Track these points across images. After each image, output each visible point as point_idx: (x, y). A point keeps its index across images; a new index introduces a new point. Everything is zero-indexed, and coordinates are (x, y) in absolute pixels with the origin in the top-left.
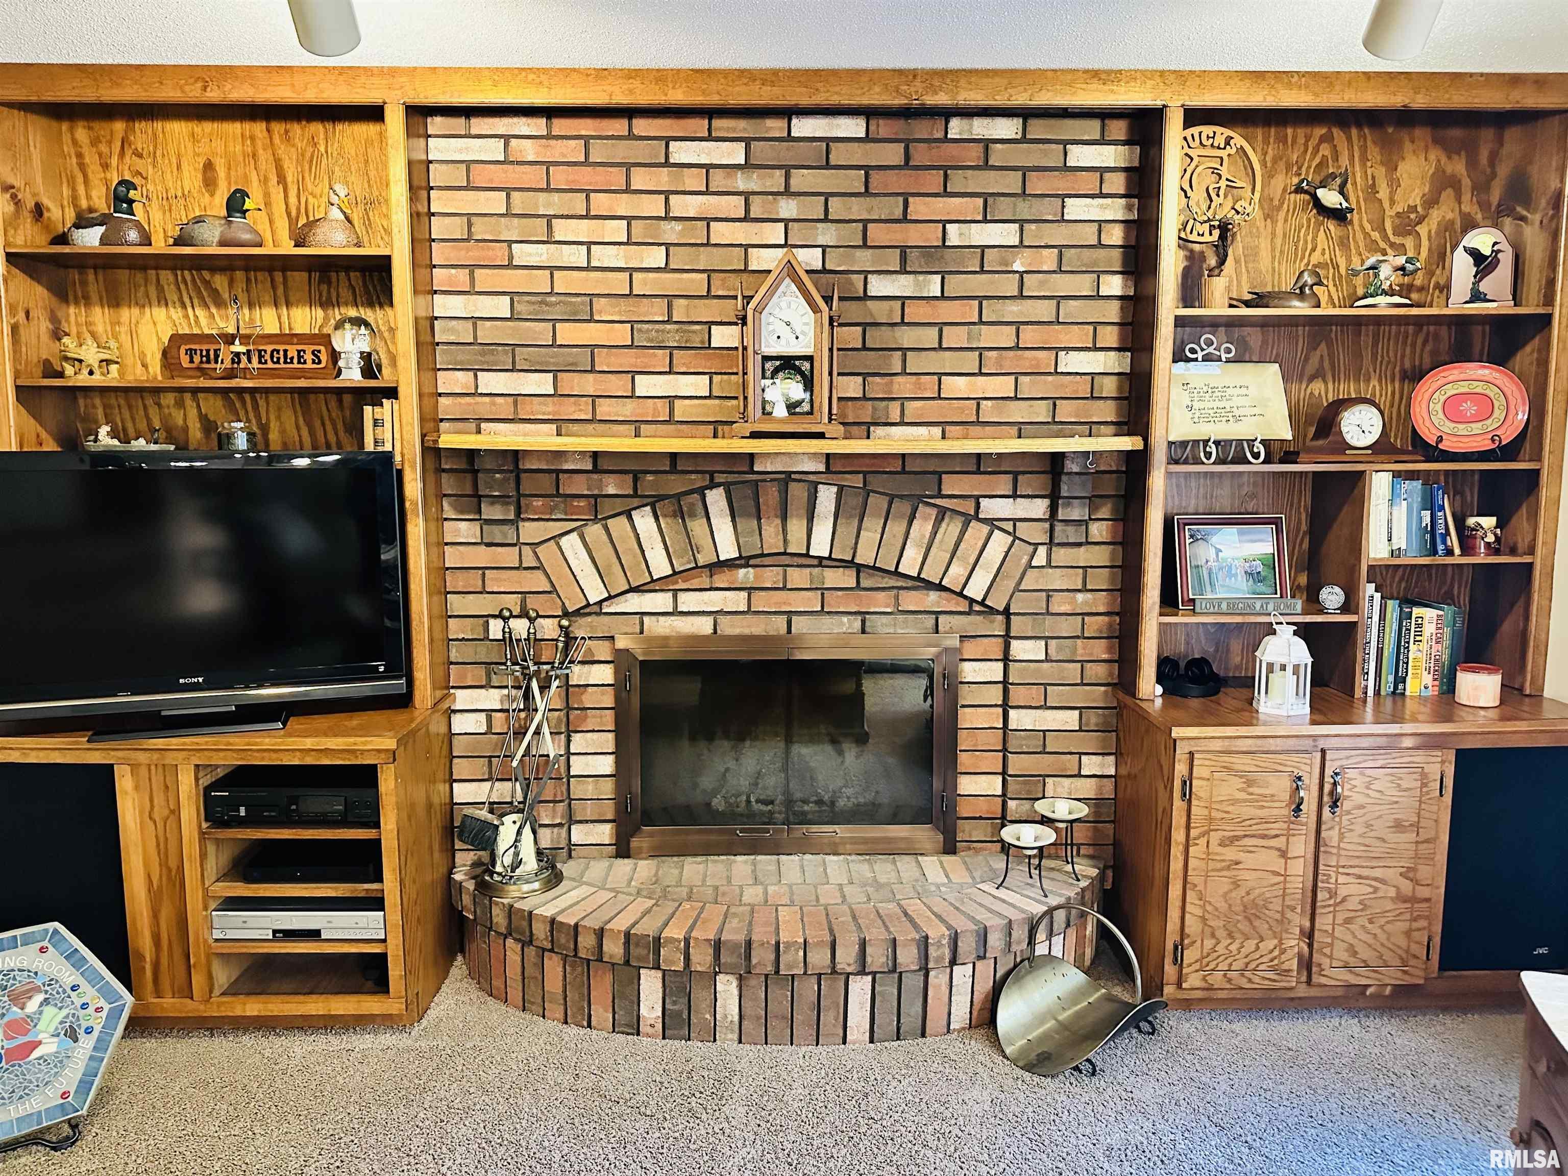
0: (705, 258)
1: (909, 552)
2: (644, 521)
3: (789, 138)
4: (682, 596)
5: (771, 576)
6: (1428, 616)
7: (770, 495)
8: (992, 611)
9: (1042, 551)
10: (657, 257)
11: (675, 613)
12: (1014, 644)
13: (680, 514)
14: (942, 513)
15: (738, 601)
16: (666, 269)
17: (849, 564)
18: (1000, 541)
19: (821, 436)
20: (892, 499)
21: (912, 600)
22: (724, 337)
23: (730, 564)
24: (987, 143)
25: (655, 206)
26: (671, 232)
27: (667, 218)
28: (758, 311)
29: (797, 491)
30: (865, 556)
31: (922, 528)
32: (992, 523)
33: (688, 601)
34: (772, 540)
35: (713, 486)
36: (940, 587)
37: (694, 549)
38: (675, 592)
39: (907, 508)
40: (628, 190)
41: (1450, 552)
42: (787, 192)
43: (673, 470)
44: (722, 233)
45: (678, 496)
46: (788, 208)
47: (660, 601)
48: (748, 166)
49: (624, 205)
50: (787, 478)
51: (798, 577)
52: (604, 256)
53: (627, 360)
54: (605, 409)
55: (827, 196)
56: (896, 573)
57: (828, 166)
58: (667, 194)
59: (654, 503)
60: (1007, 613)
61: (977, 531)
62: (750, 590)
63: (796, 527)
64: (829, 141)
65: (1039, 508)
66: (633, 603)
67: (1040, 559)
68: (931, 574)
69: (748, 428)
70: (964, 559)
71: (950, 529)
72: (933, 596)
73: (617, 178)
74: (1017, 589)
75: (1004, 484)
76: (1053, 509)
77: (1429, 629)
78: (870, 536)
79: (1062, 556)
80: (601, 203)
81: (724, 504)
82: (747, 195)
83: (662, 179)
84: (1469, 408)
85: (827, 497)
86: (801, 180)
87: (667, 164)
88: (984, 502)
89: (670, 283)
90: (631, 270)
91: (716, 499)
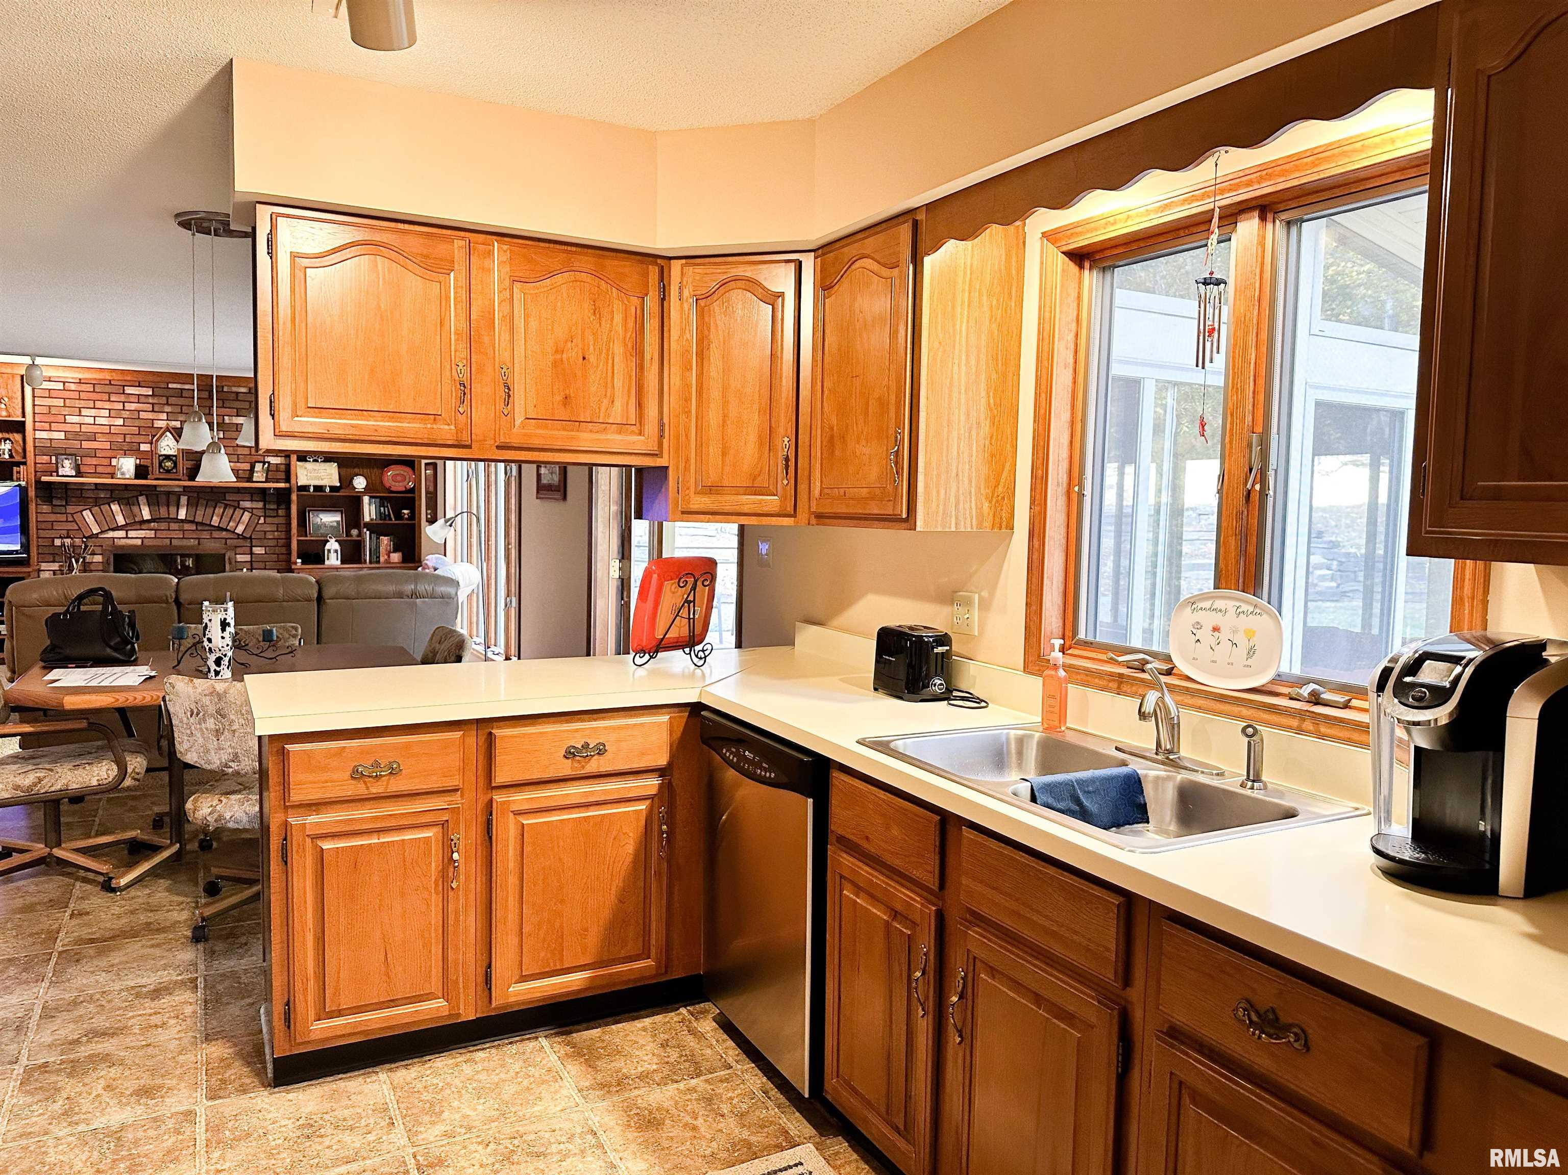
0: (137, 423)
1: (215, 518)
2: (115, 507)
3: (168, 388)
4: (129, 532)
5: (163, 526)
6: (385, 540)
7: (163, 499)
8: (245, 538)
9: (262, 518)
10: (120, 422)
11: (127, 537)
12: (254, 549)
13: (128, 504)
14: (226, 506)
15: (151, 534)
16: (124, 425)
17: (192, 522)
18: (247, 516)
19: (180, 480)
20: (208, 501)
21: (216, 534)
22: (144, 447)
23: (148, 521)
24: (237, 393)
25: (120, 406)
26: (126, 414)
27: (123, 410)
28: (157, 441)
29: (173, 498)
30: (199, 519)
31: (219, 510)
32: (245, 509)
33: (132, 534)
34: (163, 512)
35: (141, 495)
36: (226, 530)
37: (134, 516)
38: (127, 531)
39: (214, 504)
40: (109, 401)
41: (391, 519)
42: (167, 404)
43: (126, 490)
44: (143, 415)
45: (128, 499)
46: (168, 409)
47: (121, 534)
48: (153, 395)
49: (107, 405)
50: (169, 493)
51: (174, 526)
52: (99, 421)
53: (109, 454)
54: (100, 469)
55: (182, 406)
56: (210, 525)
57: (182, 397)
58: (124, 403)
59: (119, 501)
60: (250, 538)
61: (238, 512)
62: (155, 530)
63: (173, 509)
64: (182, 389)
65: (260, 505)
66: (111, 534)
67: (262, 520)
68: (223, 525)
69: (153, 477)
70: (235, 521)
71: (230, 511)
72: (224, 533)
73: (106, 397)
74: (254, 530)
75: (248, 497)
76: (265, 505)
77: (386, 542)
78: (200, 513)
79: (269, 520)
80: (98, 404)
81: (145, 501)
82: (153, 404)
83: (123, 398)
84: (399, 478)
85: (184, 500)
86: (171, 400)
87: (124, 393)
88: (241, 503)
89: (125, 430)
90: (110, 426)
91: (142, 499)
